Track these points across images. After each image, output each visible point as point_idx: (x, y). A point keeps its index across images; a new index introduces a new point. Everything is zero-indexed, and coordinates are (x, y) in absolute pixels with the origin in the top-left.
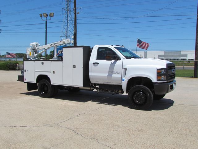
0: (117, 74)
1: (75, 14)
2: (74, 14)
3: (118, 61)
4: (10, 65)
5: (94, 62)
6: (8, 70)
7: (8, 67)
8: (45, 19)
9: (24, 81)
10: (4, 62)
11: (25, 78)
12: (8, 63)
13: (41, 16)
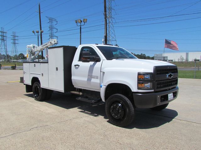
0: (96, 78)
3: (98, 62)
5: (76, 64)
8: (79, 24)
9: (23, 83)
11: (24, 80)
13: (76, 23)
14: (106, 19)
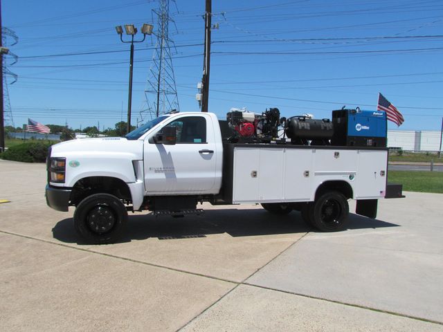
1: (208, 27)
2: (206, 28)
4: (36, 151)
6: (32, 162)
7: (31, 155)
10: (22, 142)
12: (31, 144)
13: (119, 33)
14: (211, 30)
